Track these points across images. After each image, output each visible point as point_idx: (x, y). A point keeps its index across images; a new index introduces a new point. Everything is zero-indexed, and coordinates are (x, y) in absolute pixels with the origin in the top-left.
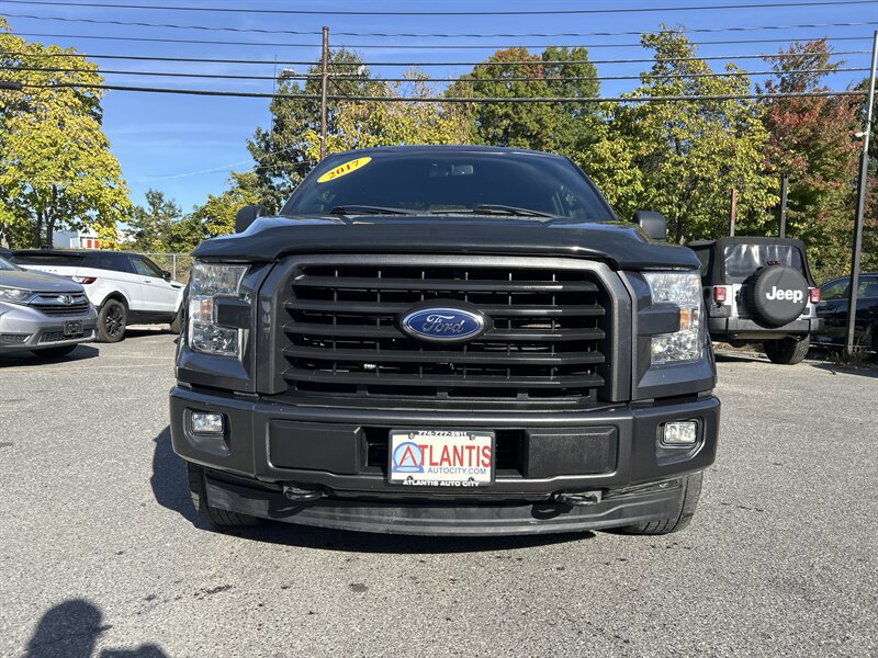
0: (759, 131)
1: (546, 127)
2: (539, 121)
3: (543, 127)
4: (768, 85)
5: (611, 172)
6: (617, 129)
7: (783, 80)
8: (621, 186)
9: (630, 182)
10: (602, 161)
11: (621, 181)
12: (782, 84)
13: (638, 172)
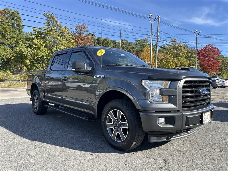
0: (74, 43)
1: (7, 31)
2: (4, 29)
3: (6, 31)
4: (74, 32)
5: (39, 48)
6: (39, 37)
7: (77, 31)
8: (42, 52)
9: (44, 52)
10: (36, 45)
11: (42, 51)
12: (77, 32)
13: (47, 49)
